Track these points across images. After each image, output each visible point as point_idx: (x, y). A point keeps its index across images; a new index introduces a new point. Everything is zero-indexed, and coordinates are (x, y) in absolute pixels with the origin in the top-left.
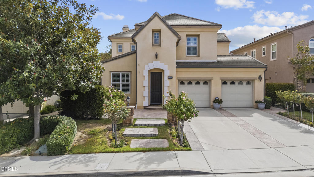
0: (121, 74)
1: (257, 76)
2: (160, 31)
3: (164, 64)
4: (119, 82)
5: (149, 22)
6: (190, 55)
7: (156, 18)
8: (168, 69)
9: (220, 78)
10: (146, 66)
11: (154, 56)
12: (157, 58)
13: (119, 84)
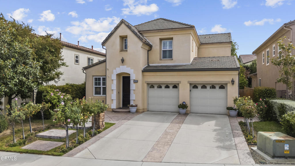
0: (101, 78)
1: (230, 80)
2: (126, 37)
3: (130, 68)
4: (100, 85)
5: (116, 29)
6: (166, 58)
7: (123, 25)
8: (134, 73)
9: (188, 82)
10: (114, 71)
11: (121, 61)
12: (122, 62)
13: (100, 87)
